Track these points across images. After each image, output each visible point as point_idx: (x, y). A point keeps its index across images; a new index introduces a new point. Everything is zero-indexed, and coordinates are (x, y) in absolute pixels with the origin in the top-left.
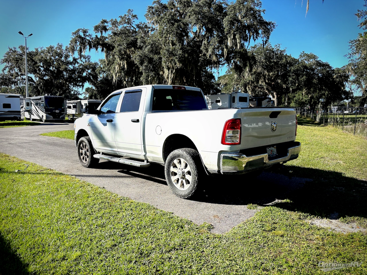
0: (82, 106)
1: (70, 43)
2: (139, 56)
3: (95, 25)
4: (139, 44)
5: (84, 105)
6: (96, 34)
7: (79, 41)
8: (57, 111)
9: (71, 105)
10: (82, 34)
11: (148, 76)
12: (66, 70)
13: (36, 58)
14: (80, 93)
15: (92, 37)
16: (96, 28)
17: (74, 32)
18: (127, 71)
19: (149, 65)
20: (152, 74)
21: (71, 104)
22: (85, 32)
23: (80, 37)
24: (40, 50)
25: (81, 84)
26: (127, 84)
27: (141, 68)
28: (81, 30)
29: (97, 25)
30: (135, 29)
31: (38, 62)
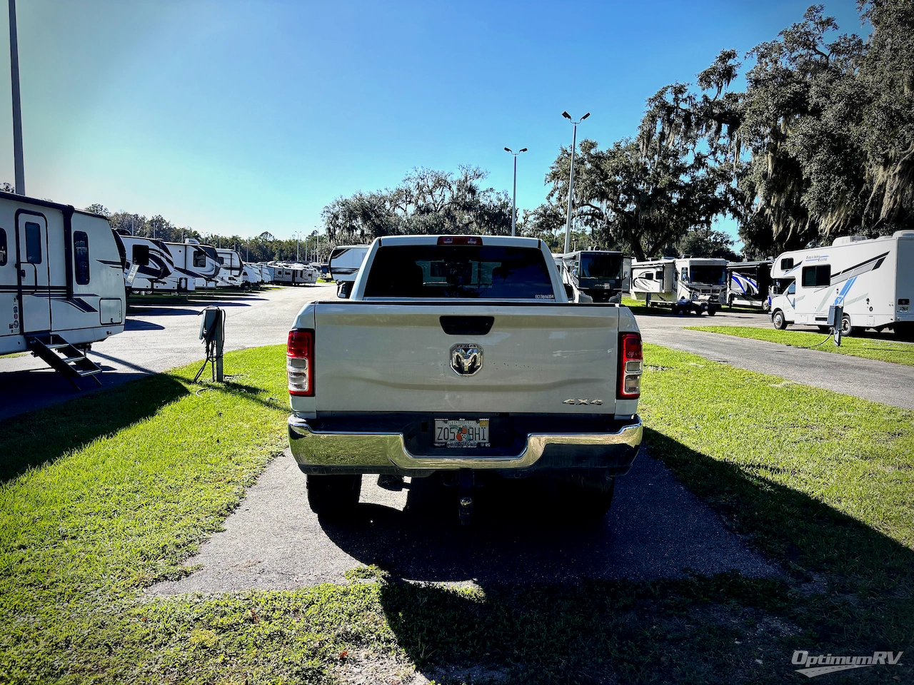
0: (677, 273)
1: (641, 124)
2: (805, 135)
3: (700, 72)
4: (812, 102)
5: (680, 272)
6: (704, 92)
7: (659, 117)
8: (606, 286)
9: (654, 271)
10: (669, 98)
11: (827, 188)
12: (673, 186)
13: (608, 166)
14: (731, 240)
15: (694, 102)
16: (705, 79)
17: (652, 97)
18: (774, 180)
19: (833, 157)
20: (838, 182)
21: (654, 268)
22: (679, 90)
23: (664, 106)
24: (623, 145)
25: (703, 218)
26: (774, 215)
27: (807, 170)
28: (669, 90)
29: (707, 68)
30: (827, 58)
31: (610, 173)
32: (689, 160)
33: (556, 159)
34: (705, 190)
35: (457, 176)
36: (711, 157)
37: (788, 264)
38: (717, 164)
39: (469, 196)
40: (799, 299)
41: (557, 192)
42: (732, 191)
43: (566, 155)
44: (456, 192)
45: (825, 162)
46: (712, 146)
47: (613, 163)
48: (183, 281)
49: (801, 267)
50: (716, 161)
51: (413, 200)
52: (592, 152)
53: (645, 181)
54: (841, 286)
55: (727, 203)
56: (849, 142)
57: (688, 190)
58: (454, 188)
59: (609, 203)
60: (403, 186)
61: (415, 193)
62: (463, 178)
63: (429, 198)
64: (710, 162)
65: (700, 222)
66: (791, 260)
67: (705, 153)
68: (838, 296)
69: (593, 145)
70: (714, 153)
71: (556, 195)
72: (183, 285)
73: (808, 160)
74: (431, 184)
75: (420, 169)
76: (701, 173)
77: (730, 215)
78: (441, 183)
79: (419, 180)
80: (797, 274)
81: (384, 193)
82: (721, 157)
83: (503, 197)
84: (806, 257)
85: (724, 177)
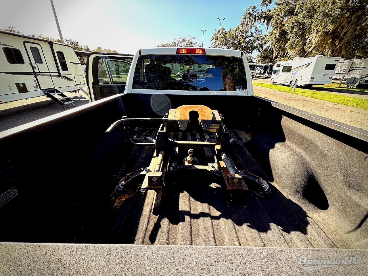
4: (296, 11)
6: (262, 8)
7: (247, 17)
10: (251, 11)
11: (294, 41)
12: (244, 42)
13: (227, 36)
15: (258, 12)
16: (263, 3)
17: (246, 10)
18: (278, 39)
19: (299, 30)
20: (298, 39)
22: (254, 8)
23: (249, 13)
26: (275, 50)
27: (290, 35)
28: (251, 8)
31: (228, 38)
32: (249, 34)
33: (214, 33)
34: (252, 43)
35: (188, 39)
36: (255, 33)
37: (279, 65)
38: (256, 36)
39: (191, 44)
40: (280, 76)
41: (213, 43)
42: (259, 44)
43: (217, 32)
44: (187, 43)
45: (297, 32)
46: (256, 30)
47: (229, 35)
48: (118, 68)
49: (282, 67)
50: (256, 34)
51: (176, 45)
52: (224, 31)
53: (237, 40)
54: (294, 73)
55: (257, 47)
56: (305, 25)
57: (248, 43)
58: (187, 42)
59: (227, 47)
60: (174, 42)
61: (177, 43)
62: (189, 39)
63: (180, 45)
64: (254, 35)
65: (249, 53)
66: (280, 64)
67: (253, 32)
68: (292, 75)
69: (224, 29)
70: (256, 32)
71: (213, 44)
72: (118, 69)
73: (291, 32)
74: (181, 41)
75: (178, 37)
76: (252, 38)
77: (257, 50)
78: (183, 40)
79: (178, 40)
80: (281, 68)
81: (169, 43)
82: (257, 33)
83: (199, 45)
84: (284, 63)
85: (258, 39)
